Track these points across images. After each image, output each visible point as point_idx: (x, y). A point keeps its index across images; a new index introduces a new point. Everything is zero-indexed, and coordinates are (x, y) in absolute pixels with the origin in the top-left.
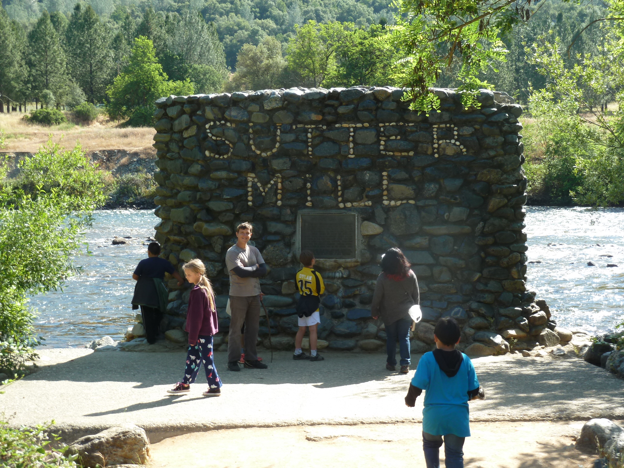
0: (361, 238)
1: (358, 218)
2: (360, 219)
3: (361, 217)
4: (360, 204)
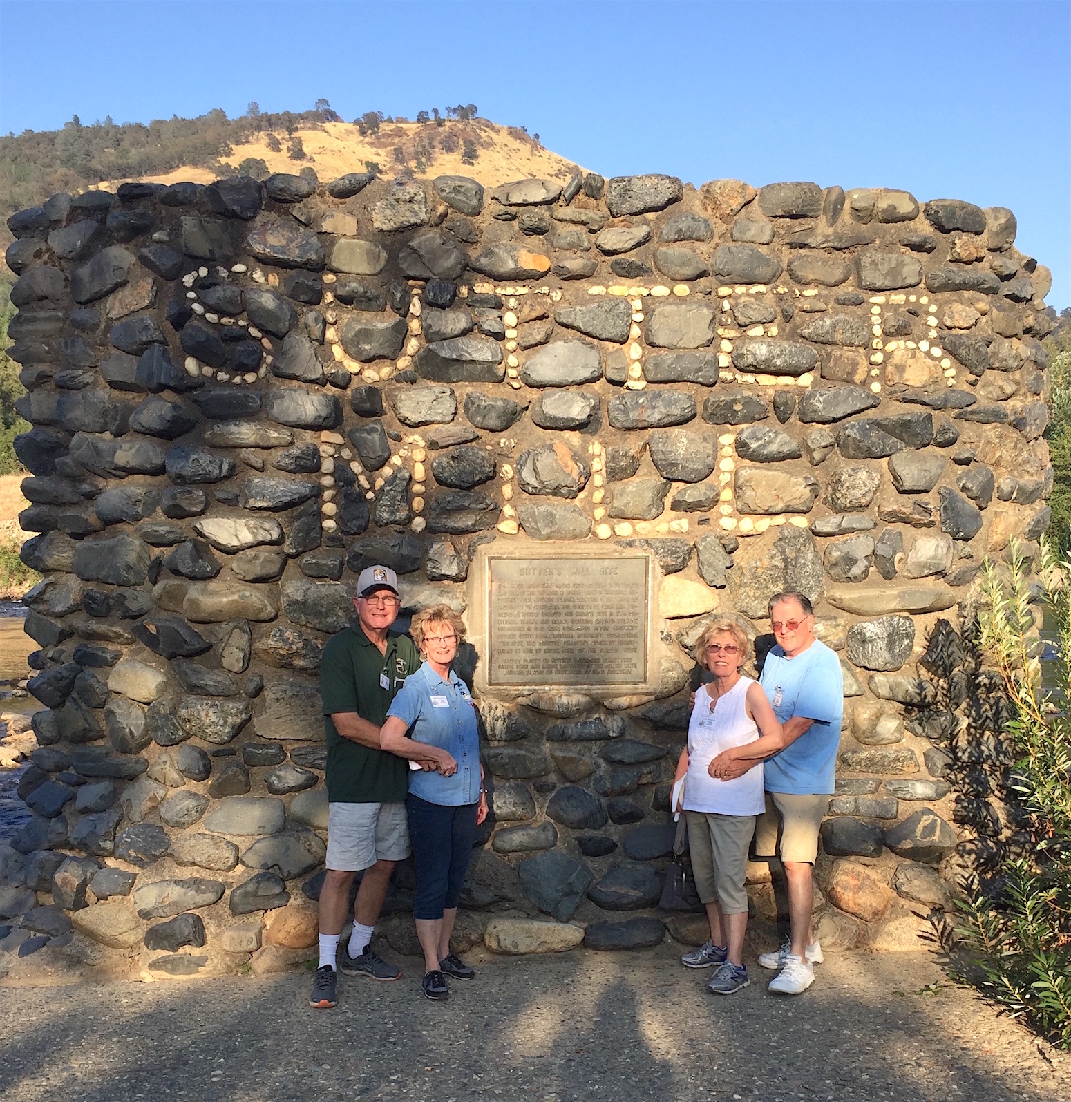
0: (660, 626)
1: (654, 568)
2: (659, 571)
3: (662, 563)
4: (657, 529)
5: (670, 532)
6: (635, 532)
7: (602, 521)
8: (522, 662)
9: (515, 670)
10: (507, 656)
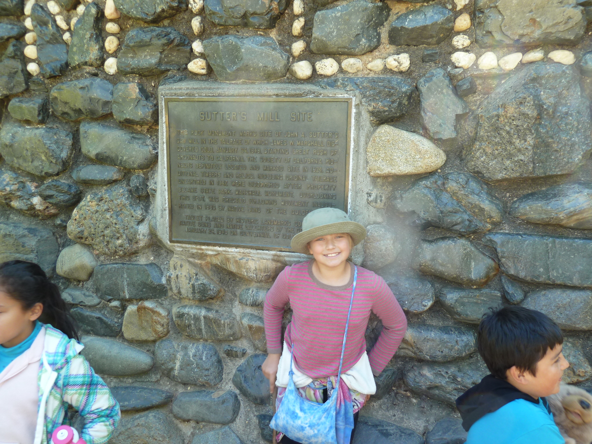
0: (366, 185)
1: (359, 114)
2: (366, 119)
3: (371, 109)
4: (369, 66)
5: (386, 70)
6: (341, 70)
7: (301, 58)
8: (204, 219)
9: (197, 227)
10: (187, 212)
